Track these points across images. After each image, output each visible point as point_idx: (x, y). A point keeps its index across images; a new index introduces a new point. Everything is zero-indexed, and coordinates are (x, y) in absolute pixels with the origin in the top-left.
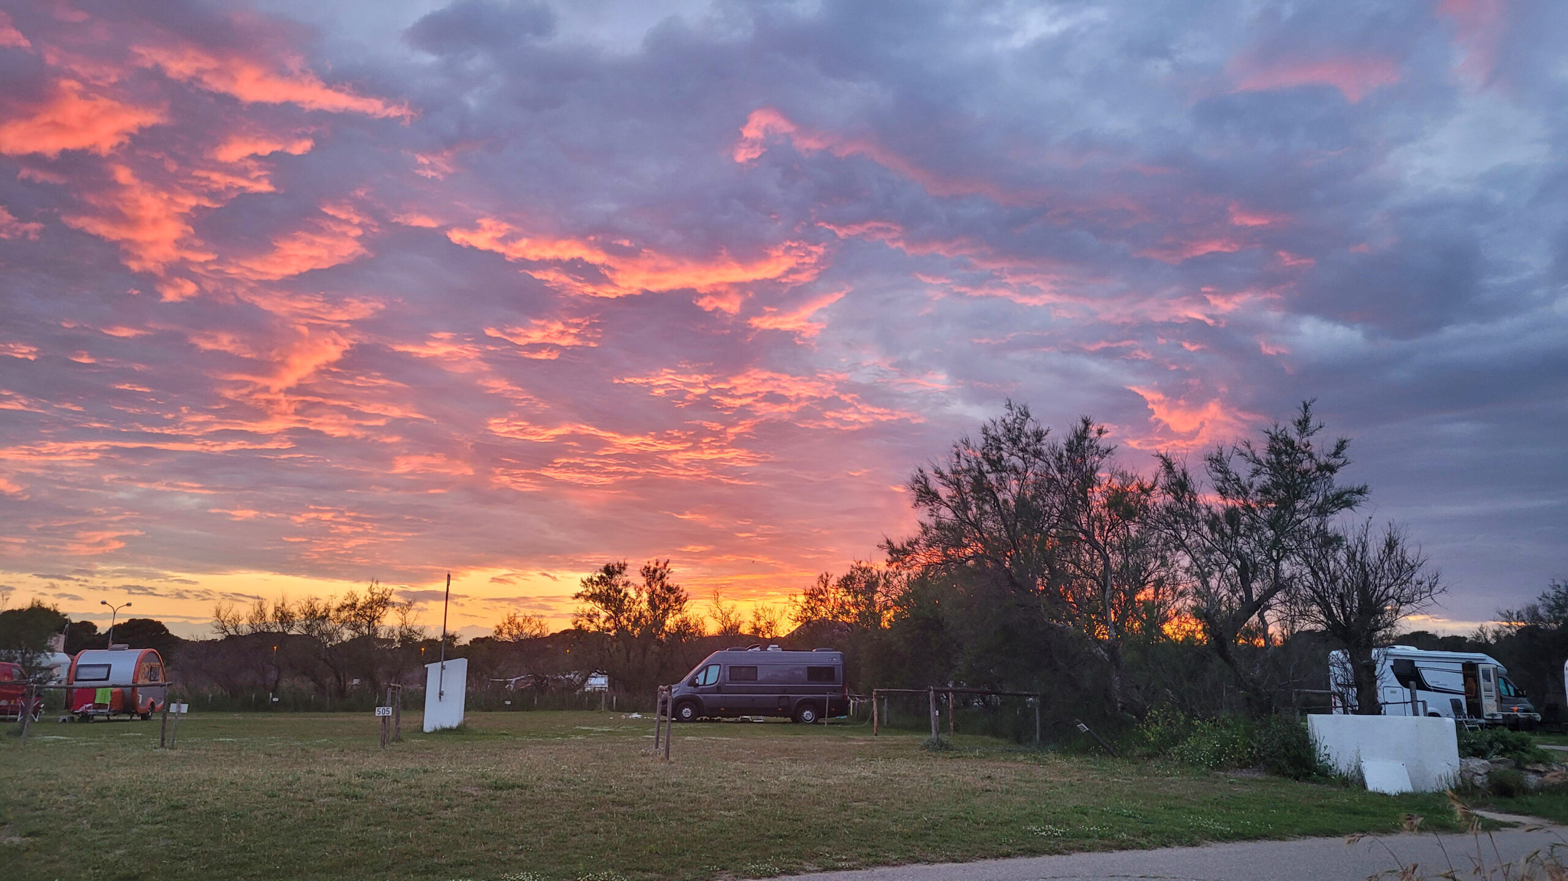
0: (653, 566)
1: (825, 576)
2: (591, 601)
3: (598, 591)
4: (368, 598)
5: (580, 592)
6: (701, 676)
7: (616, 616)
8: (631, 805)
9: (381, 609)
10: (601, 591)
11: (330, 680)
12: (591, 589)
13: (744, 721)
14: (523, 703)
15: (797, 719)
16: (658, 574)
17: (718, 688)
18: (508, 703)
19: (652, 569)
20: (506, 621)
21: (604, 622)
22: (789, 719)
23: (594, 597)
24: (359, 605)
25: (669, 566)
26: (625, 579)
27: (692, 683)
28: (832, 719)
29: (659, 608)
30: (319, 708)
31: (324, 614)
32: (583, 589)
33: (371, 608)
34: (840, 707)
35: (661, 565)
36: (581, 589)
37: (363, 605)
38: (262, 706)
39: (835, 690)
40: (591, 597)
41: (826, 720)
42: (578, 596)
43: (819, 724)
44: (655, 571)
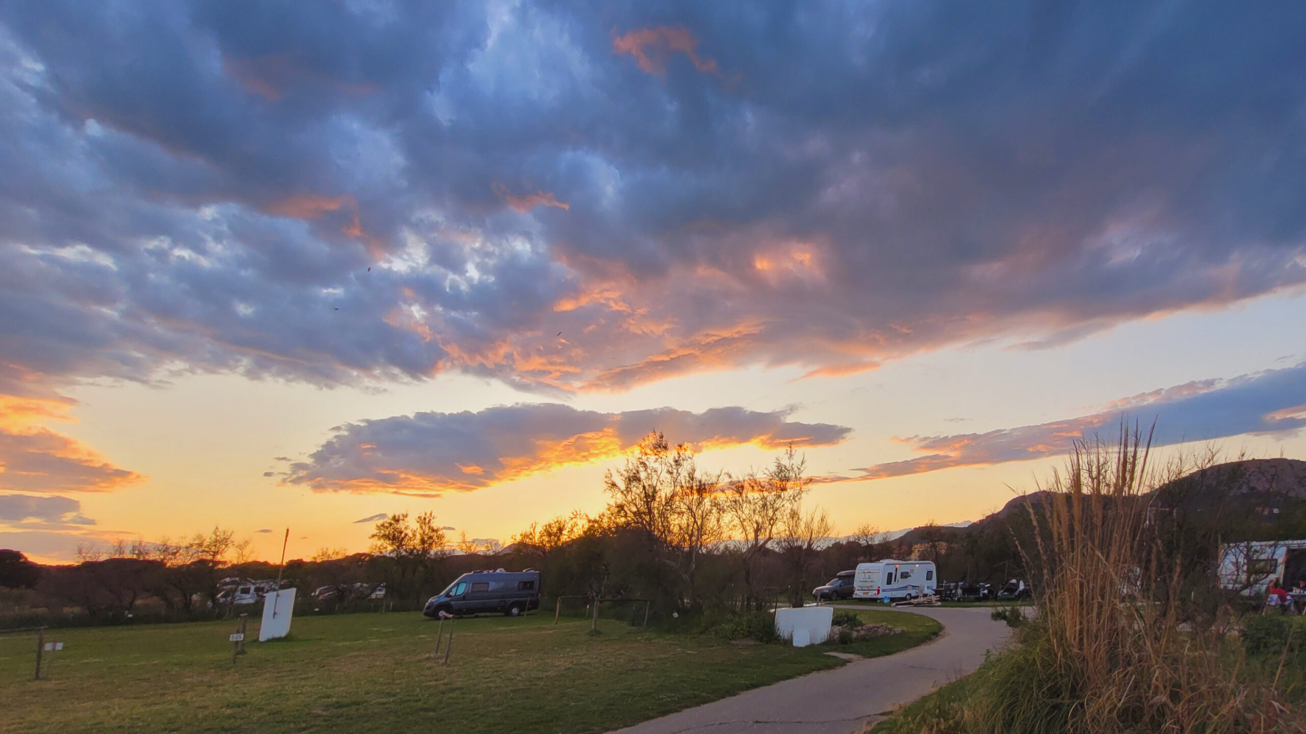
0: (423, 516)
1: (534, 524)
2: (382, 540)
3: (387, 533)
4: (213, 539)
5: (375, 533)
6: (454, 590)
7: (398, 549)
8: (434, 710)
9: (224, 546)
10: (389, 533)
11: (178, 599)
12: (382, 532)
13: (477, 617)
14: (328, 609)
15: (508, 613)
16: (427, 520)
17: (464, 597)
18: (317, 610)
19: (423, 518)
20: (321, 554)
21: (390, 553)
22: (503, 614)
23: (386, 537)
24: (206, 544)
25: (433, 515)
26: (406, 524)
27: (447, 595)
28: (529, 612)
29: (426, 543)
30: (167, 620)
31: (175, 551)
32: (377, 531)
33: (215, 546)
34: (534, 605)
35: (428, 515)
36: (375, 532)
37: (208, 544)
38: (117, 621)
39: (532, 595)
40: (382, 536)
41: (525, 613)
42: (373, 536)
43: (521, 615)
44: (425, 519)
